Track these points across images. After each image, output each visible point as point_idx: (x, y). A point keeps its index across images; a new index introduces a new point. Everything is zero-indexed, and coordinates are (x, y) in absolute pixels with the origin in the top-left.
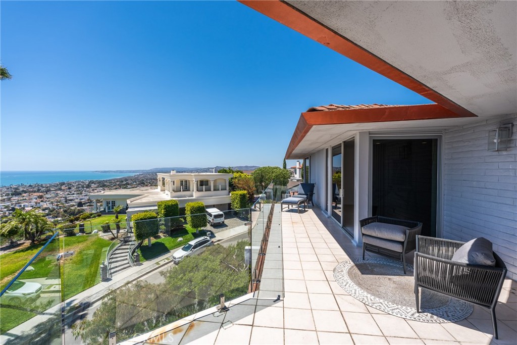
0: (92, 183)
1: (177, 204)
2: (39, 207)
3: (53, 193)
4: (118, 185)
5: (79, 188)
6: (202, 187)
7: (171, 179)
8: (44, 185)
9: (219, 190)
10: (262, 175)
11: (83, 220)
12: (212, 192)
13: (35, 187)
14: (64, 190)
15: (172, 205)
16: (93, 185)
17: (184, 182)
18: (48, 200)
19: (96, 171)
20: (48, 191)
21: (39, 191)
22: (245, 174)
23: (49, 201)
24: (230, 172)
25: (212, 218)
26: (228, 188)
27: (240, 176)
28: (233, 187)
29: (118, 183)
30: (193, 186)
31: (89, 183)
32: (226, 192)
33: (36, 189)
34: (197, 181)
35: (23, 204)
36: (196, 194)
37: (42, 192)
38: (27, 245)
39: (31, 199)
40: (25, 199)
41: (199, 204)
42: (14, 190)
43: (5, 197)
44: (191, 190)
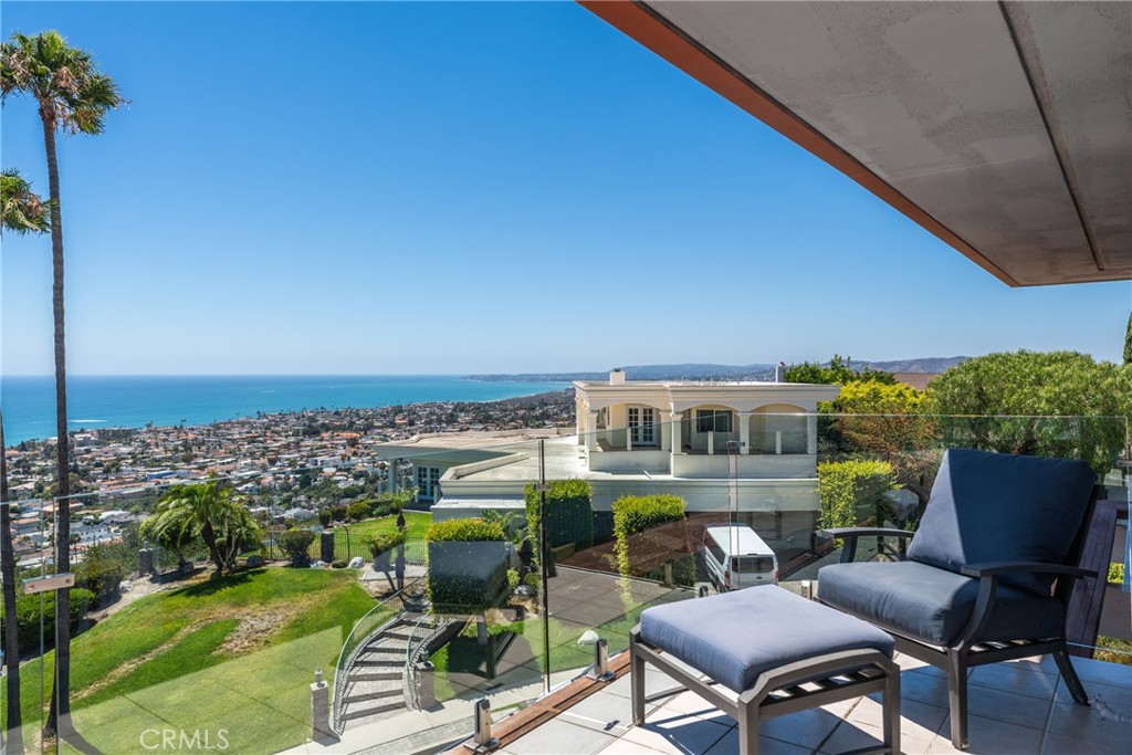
0: (461, 411)
1: (586, 498)
2: (348, 470)
3: (378, 434)
4: (523, 418)
5: (430, 422)
6: (703, 434)
7: (591, 402)
8: (361, 413)
9: (773, 452)
10: (980, 394)
11: (353, 520)
12: (744, 461)
13: (346, 416)
14: (400, 426)
15: (566, 499)
16: (463, 417)
17: (641, 415)
18: (366, 451)
19: (472, 377)
20: (368, 428)
21: (350, 428)
22: (900, 387)
23: (368, 455)
24: (833, 379)
25: (724, 567)
26: (812, 446)
27: (876, 395)
28: (834, 439)
29: (521, 412)
30: (672, 437)
31: (454, 410)
32: (807, 460)
33: (346, 422)
34: (683, 413)
35: (319, 459)
36: (679, 466)
37: (356, 431)
38: (206, 576)
39: (335, 447)
40: (325, 447)
41: (666, 504)
42: (307, 422)
43: (292, 439)
44: (663, 447)
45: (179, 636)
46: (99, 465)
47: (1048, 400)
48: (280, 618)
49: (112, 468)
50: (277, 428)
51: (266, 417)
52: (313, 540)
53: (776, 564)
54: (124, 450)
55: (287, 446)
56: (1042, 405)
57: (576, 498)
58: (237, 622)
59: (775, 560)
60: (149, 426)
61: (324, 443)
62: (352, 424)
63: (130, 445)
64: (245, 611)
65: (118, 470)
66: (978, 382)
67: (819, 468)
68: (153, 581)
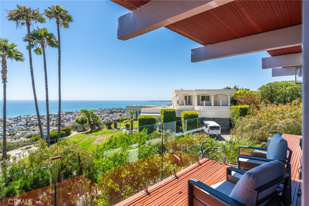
1: (175, 112)
6: (203, 101)
8: (123, 109)
9: (220, 106)
10: (272, 90)
11: (121, 122)
12: (213, 107)
17: (188, 98)
19: (148, 101)
20: (124, 112)
21: (120, 112)
25: (208, 129)
26: (229, 104)
28: (234, 102)
30: (195, 101)
32: (228, 107)
33: (119, 111)
34: (198, 96)
35: (113, 119)
36: (197, 108)
37: (122, 113)
38: (89, 131)
39: (117, 116)
40: (115, 116)
41: (193, 112)
42: (111, 111)
43: (107, 114)
44: (193, 104)
45: (83, 141)
46: (66, 119)
47: (289, 90)
48: (105, 138)
49: (68, 120)
50: (104, 112)
51: (101, 109)
52: (112, 123)
53: (220, 128)
54: (71, 116)
55: (106, 116)
56: (287, 92)
57: (172, 112)
58: (96, 138)
59: (220, 127)
60: (76, 111)
61: (114, 115)
62: (121, 111)
63: (72, 115)
64: (97, 136)
65: (70, 121)
66: (271, 87)
67: (231, 107)
68: (77, 132)
